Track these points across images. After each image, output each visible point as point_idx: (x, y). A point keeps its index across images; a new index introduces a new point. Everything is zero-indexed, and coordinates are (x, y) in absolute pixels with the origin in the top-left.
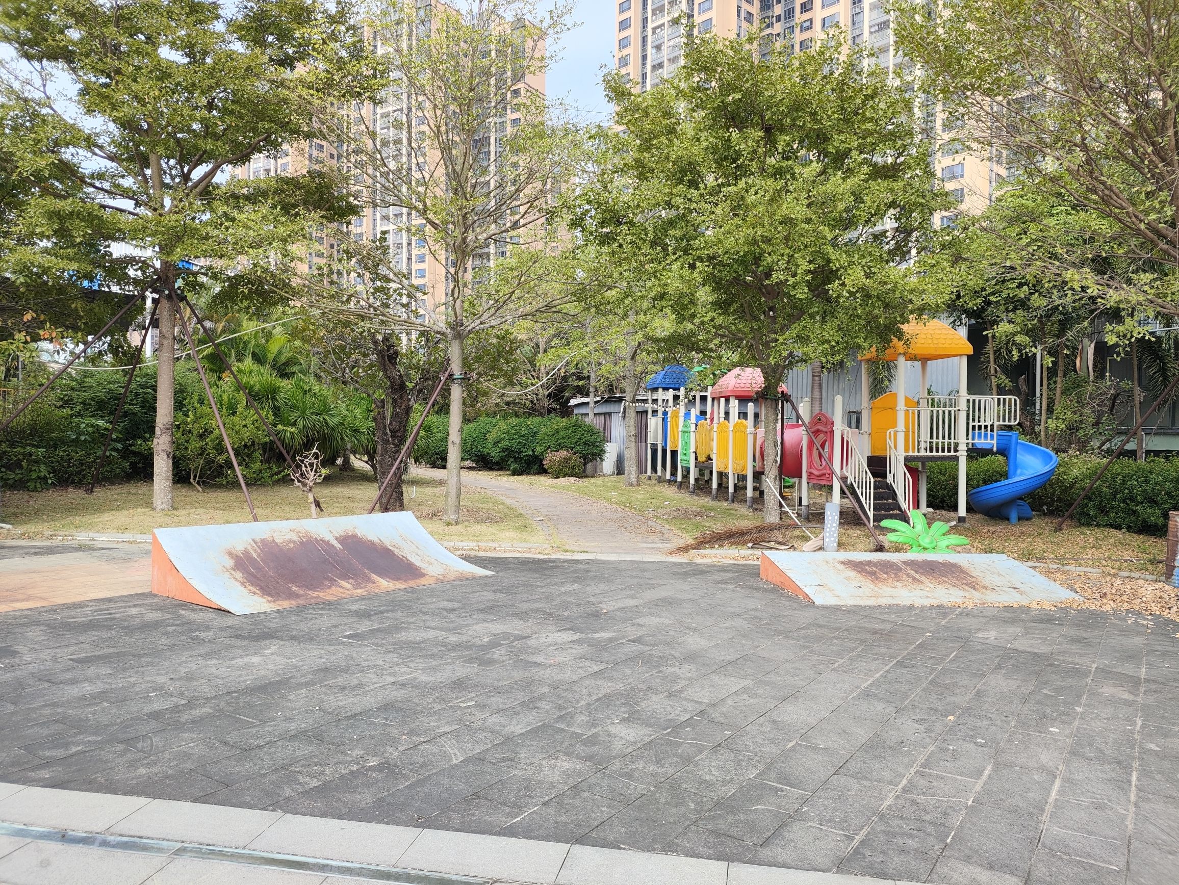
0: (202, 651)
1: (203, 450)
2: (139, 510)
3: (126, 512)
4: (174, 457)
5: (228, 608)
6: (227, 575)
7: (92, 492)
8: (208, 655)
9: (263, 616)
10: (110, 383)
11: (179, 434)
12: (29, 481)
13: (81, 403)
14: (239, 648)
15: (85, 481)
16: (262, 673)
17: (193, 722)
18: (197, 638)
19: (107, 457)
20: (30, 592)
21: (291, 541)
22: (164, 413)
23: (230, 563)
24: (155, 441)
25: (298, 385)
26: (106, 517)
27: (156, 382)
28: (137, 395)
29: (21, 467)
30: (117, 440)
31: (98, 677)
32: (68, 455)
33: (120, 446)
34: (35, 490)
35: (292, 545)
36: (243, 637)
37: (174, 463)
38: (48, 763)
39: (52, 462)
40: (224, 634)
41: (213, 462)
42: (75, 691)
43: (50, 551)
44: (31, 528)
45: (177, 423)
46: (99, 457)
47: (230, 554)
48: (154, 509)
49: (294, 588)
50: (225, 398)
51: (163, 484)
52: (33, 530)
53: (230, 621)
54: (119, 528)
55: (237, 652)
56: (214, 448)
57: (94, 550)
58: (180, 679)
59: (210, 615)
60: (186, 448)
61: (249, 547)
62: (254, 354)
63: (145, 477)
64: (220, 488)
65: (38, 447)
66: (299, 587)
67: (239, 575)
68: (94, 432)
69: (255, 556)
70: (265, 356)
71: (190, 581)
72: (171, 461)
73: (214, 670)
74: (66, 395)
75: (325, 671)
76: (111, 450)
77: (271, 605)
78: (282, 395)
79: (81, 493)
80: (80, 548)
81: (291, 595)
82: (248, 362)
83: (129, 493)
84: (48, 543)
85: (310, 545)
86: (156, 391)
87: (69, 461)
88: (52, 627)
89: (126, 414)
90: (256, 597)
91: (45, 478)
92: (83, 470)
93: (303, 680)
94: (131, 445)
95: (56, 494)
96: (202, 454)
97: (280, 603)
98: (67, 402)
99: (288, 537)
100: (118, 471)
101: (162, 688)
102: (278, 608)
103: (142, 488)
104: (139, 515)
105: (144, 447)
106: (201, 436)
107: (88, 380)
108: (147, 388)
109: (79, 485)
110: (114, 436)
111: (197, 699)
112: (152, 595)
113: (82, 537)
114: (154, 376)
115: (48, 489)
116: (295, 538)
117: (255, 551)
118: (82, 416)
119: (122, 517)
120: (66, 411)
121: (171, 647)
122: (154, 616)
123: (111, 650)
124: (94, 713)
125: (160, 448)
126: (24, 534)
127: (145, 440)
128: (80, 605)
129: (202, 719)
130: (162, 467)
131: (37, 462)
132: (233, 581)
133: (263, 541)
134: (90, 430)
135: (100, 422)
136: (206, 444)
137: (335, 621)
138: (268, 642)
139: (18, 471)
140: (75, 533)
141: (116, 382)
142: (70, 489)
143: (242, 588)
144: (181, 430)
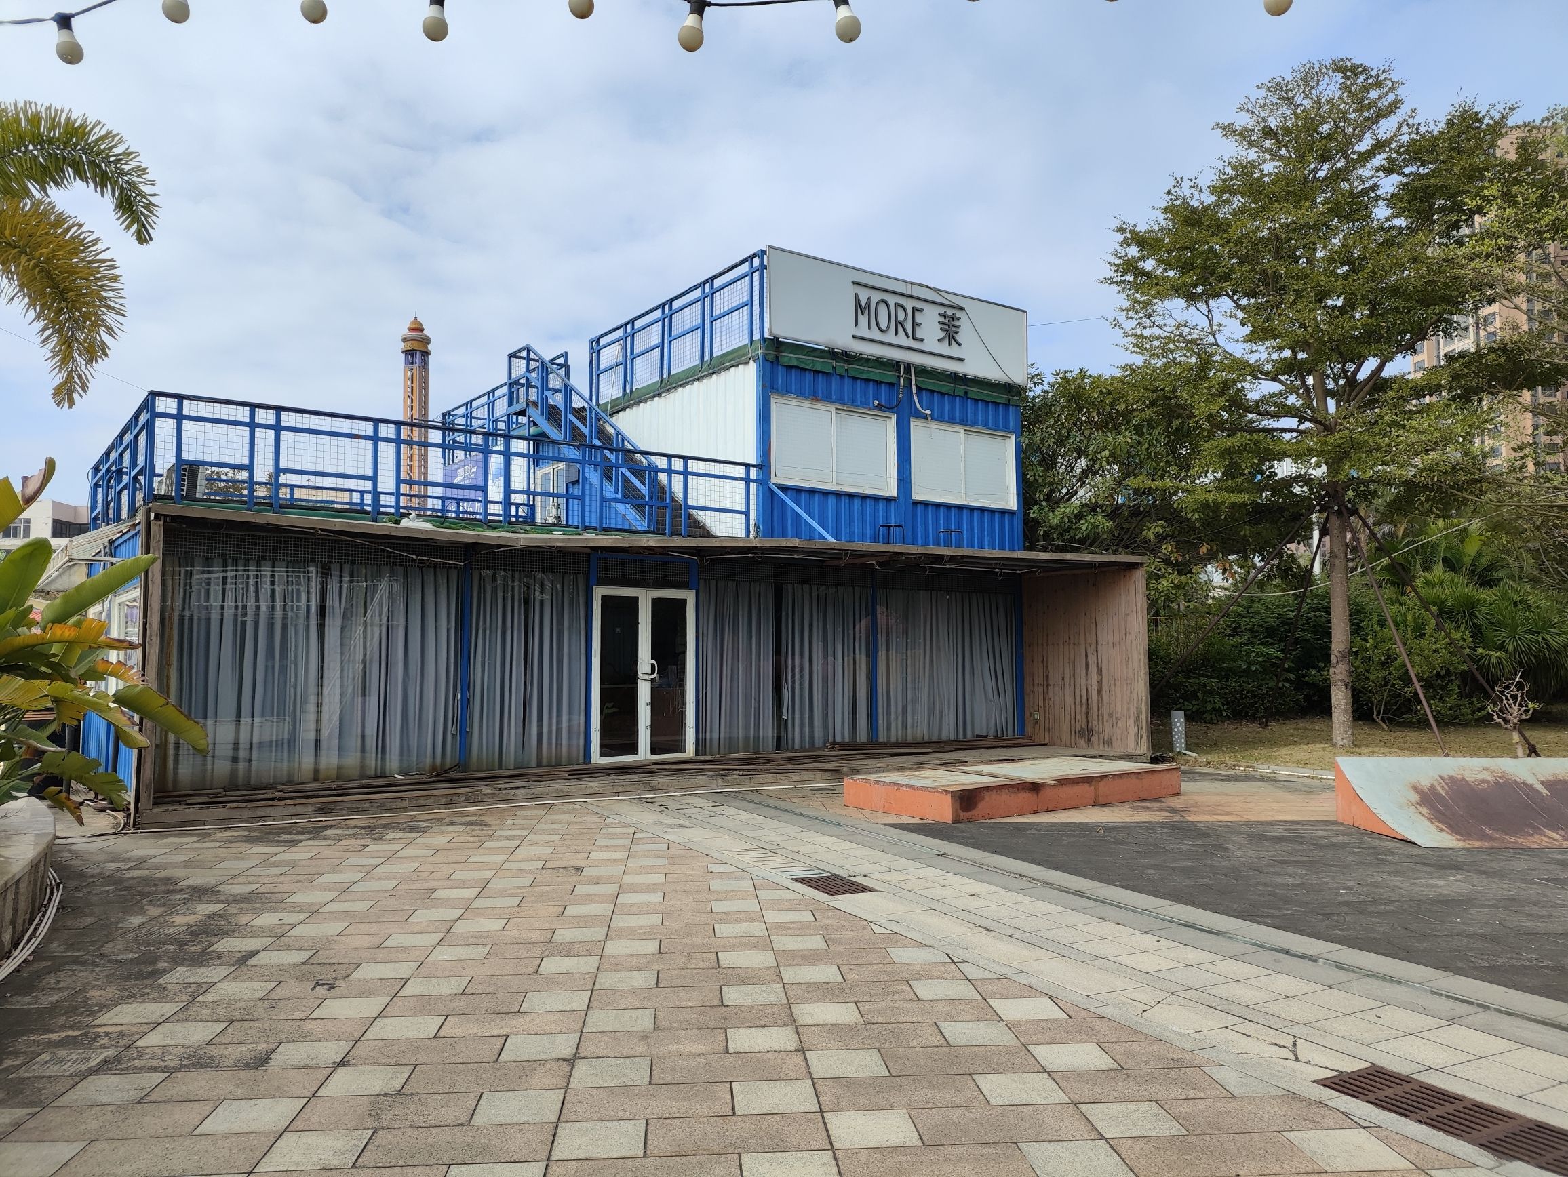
0: (1387, 869)
1: (1386, 681)
2: (1318, 746)
3: (1305, 747)
4: (1353, 689)
5: (1413, 840)
6: (1412, 809)
7: (1266, 726)
8: (1393, 873)
9: (1450, 852)
10: (1278, 606)
11: (1358, 662)
12: (1205, 712)
13: (1250, 630)
14: (1425, 872)
15: (1258, 714)
16: (1445, 892)
17: (1378, 912)
18: (1383, 860)
19: (1280, 688)
20: (1227, 809)
21: (1484, 781)
22: (1339, 639)
23: (1415, 797)
24: (1332, 670)
25: (1504, 596)
26: (1284, 751)
27: (1329, 603)
28: (1308, 618)
29: (1197, 698)
30: (1289, 670)
31: (1296, 874)
32: (1240, 686)
33: (1292, 676)
34: (1211, 722)
35: (1485, 786)
36: (1428, 865)
37: (1353, 696)
38: (1268, 916)
39: (1225, 693)
40: (1409, 860)
41: (1399, 695)
42: (1280, 880)
43: (1236, 779)
44: (1214, 757)
45: (1355, 650)
46: (1272, 689)
47: (1415, 788)
48: (1334, 745)
49: (1487, 831)
50: (1410, 617)
51: (1342, 718)
52: (1217, 759)
53: (1416, 851)
54: (1298, 763)
55: (1422, 875)
56: (1400, 678)
57: (1276, 781)
58: (1367, 885)
59: (1395, 845)
60: (1367, 679)
61: (1436, 784)
62: (1445, 560)
63: (1321, 713)
64: (1410, 727)
65: (1210, 677)
66: (1494, 830)
67: (1425, 810)
68: (1264, 661)
69: (1443, 793)
70: (1459, 561)
71: (1374, 811)
72: (1349, 692)
73: (1399, 884)
74: (1233, 622)
75: (1511, 900)
76: (1284, 681)
77: (1461, 843)
78: (1483, 609)
79: (1255, 727)
80: (1263, 779)
81: (1483, 837)
82: (1439, 570)
83: (1305, 728)
84: (1232, 772)
85: (1507, 787)
86: (1329, 613)
87: (1241, 693)
88: (1250, 836)
89: (1297, 641)
90: (1444, 834)
91: (1219, 710)
92: (1256, 703)
93: (1486, 903)
94: (1304, 676)
95: (1231, 727)
96: (1385, 685)
97: (1471, 842)
98: (1235, 630)
99: (1480, 776)
100: (1292, 704)
101: (1351, 889)
102: (1468, 847)
103: (1319, 725)
104: (1318, 751)
105: (1319, 678)
106: (1384, 664)
107: (1255, 605)
108: (1319, 610)
109: (1252, 718)
110: (1286, 666)
111: (1381, 899)
112: (1337, 823)
113: (1263, 769)
114: (1326, 596)
115: (1223, 722)
116: (1490, 778)
117: (1443, 788)
118: (1251, 644)
119: (1301, 752)
120: (1236, 640)
121: (1359, 863)
122: (1340, 839)
123: (1304, 858)
124: (1297, 895)
125: (1337, 678)
126: (1209, 763)
127: (1320, 670)
128: (1272, 824)
129: (1386, 912)
130: (1340, 698)
131: (1211, 693)
132: (1419, 815)
133: (1451, 778)
134: (1260, 659)
135: (1271, 651)
136: (1390, 673)
137: (1531, 865)
138: (1453, 871)
139: (1194, 702)
140: (1255, 765)
141: (1284, 606)
142: (1244, 723)
143: (1429, 824)
144: (1360, 657)
